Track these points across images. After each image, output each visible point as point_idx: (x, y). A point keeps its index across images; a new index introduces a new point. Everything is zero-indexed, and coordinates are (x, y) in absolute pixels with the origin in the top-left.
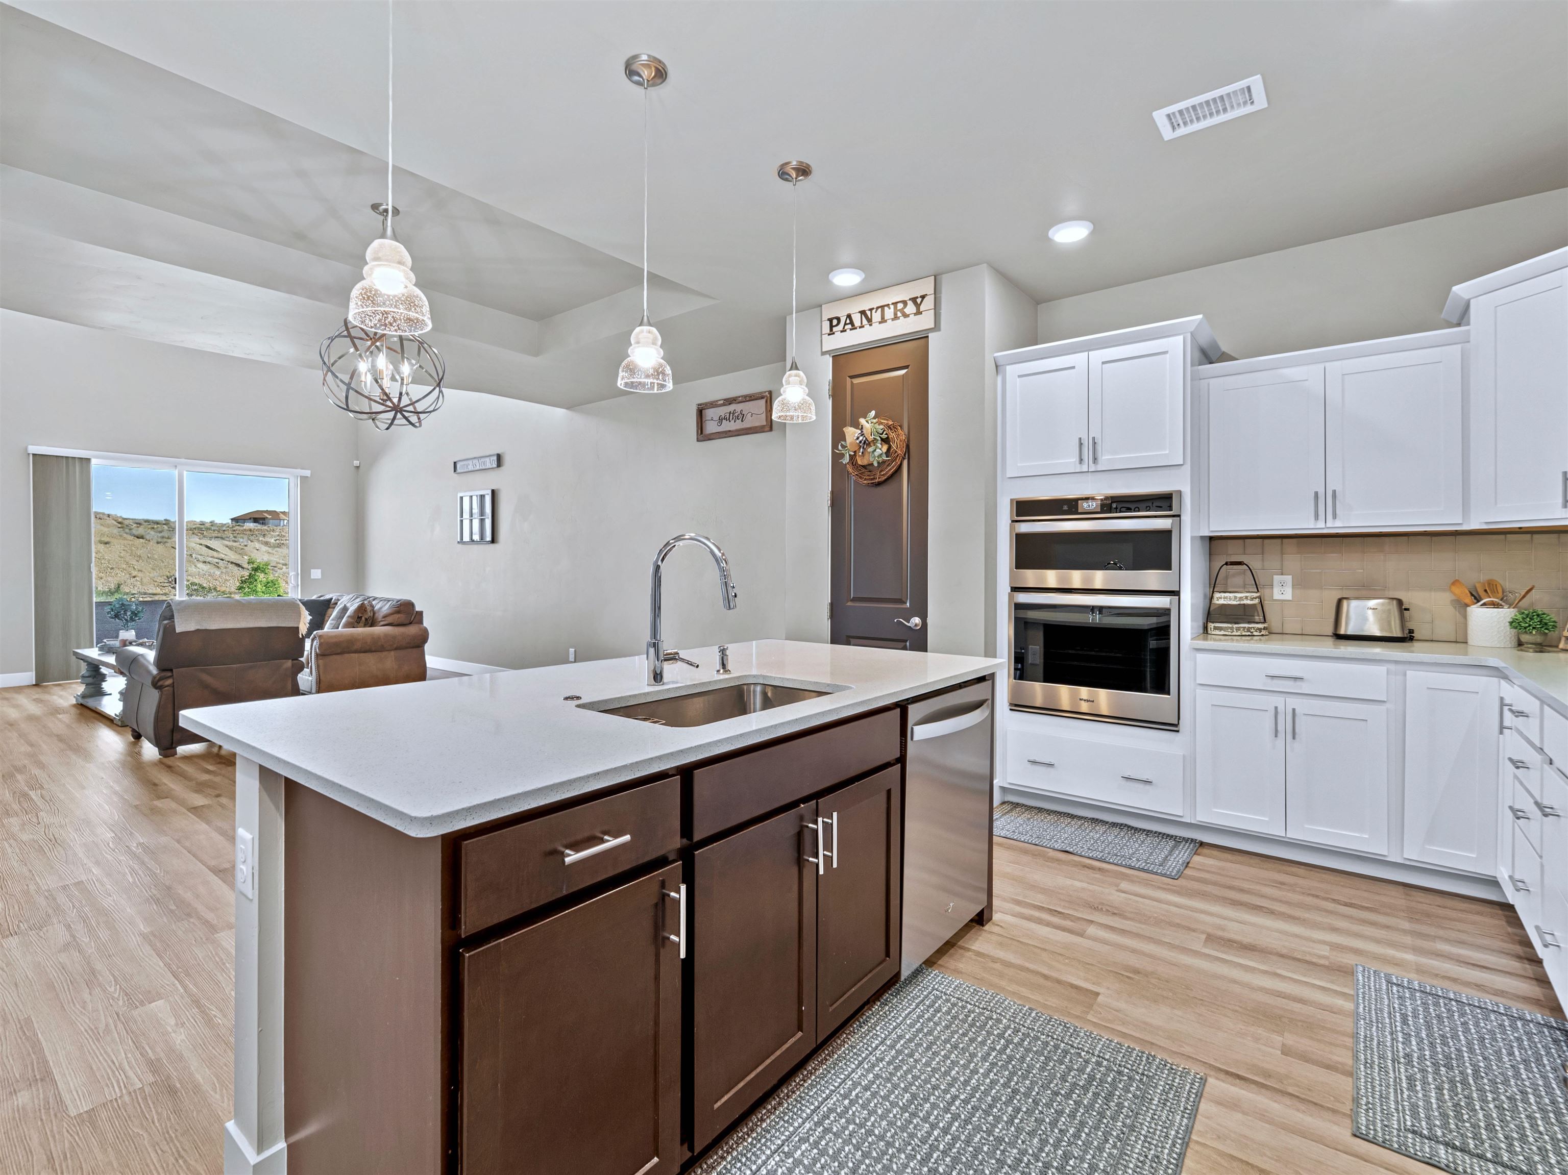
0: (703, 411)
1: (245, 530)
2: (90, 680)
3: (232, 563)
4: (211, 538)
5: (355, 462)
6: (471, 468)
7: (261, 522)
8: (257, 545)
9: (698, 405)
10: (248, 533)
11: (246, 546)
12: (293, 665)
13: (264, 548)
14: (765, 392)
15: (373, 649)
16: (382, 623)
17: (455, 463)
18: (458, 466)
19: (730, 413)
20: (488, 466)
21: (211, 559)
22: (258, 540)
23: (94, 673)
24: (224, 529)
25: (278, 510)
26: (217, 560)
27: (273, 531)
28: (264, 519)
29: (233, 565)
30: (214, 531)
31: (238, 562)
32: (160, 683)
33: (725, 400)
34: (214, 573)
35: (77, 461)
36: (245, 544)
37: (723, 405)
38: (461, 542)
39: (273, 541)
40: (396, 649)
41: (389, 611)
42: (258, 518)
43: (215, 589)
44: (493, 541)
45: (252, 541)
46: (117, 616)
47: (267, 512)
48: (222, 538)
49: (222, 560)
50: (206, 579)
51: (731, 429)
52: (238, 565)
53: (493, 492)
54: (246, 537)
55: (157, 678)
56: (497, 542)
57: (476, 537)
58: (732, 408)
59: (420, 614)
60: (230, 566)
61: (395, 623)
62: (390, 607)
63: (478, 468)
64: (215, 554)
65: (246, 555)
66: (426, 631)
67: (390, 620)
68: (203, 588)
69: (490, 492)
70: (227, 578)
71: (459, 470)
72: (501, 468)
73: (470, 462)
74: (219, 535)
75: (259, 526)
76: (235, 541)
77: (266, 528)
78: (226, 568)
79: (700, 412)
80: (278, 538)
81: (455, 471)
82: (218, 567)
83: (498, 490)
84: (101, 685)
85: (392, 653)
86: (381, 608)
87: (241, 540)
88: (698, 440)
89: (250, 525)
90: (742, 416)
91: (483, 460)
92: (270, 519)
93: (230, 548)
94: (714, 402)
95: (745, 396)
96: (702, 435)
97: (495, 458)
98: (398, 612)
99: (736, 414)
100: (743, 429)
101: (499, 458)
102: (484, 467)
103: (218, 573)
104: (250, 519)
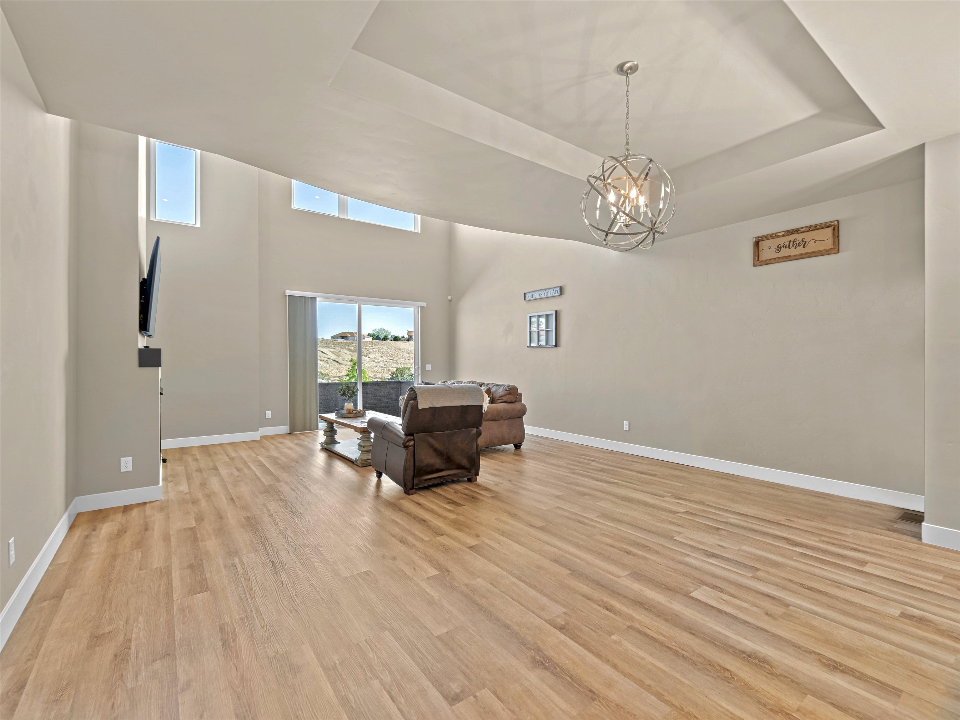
0: (760, 243)
1: (339, 342)
2: (329, 434)
3: (334, 360)
4: (323, 347)
5: (449, 297)
6: (537, 296)
7: (345, 338)
8: (345, 351)
9: (756, 238)
10: (340, 344)
11: (340, 351)
12: (477, 431)
13: (349, 353)
14: (833, 221)
15: (497, 419)
16: (499, 401)
17: (525, 294)
18: (527, 296)
19: (790, 241)
20: (552, 294)
21: (324, 358)
22: (345, 348)
23: (331, 429)
24: (329, 342)
25: (354, 332)
26: (327, 359)
27: (353, 343)
28: (347, 337)
29: (335, 362)
30: (324, 343)
31: (337, 360)
32: (407, 444)
33: (785, 231)
34: (326, 366)
35: (309, 298)
36: (340, 350)
37: (784, 236)
38: (530, 347)
39: (352, 348)
40: (509, 419)
41: (503, 393)
42: (344, 336)
43: (328, 375)
44: (556, 346)
45: (342, 349)
46: (344, 394)
47: (348, 333)
48: (328, 347)
49: (329, 359)
50: (322, 369)
51: (791, 255)
52: (337, 362)
53: (556, 312)
54: (340, 346)
55: (406, 441)
56: (559, 347)
57: (543, 343)
58: (792, 238)
59: (521, 394)
60: (333, 362)
61: (509, 401)
62: (503, 391)
63: (543, 296)
64: (326, 356)
65: (340, 356)
66: (524, 406)
67: (504, 399)
68: (322, 374)
69: (554, 313)
70: (333, 368)
71: (527, 298)
72: (562, 296)
73: (537, 293)
74: (327, 345)
75: (345, 341)
76: (334, 349)
77: (348, 341)
78: (331, 363)
79: (757, 244)
80: (355, 347)
81: (525, 300)
82: (328, 363)
83: (560, 310)
84: (334, 436)
85: (506, 421)
86: (496, 391)
87: (337, 348)
88: (755, 265)
89: (340, 340)
90: (804, 244)
91: (547, 291)
92: (350, 337)
93: (332, 352)
94: (773, 234)
95: (809, 227)
96: (758, 261)
97: (558, 289)
98: (509, 394)
99: (797, 242)
100: (805, 254)
101: (561, 288)
102: (548, 296)
103: (328, 366)
104: (340, 337)
